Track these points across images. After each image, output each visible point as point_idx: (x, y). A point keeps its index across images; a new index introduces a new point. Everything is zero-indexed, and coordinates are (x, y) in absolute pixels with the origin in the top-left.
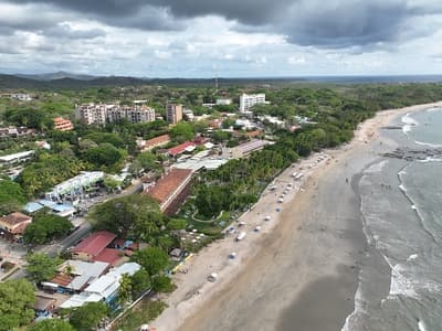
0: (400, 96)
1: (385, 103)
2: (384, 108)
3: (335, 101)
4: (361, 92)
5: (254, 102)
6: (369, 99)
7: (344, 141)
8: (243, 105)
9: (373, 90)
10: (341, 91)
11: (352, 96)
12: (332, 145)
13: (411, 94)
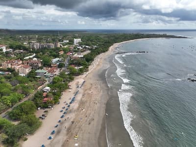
0: (120, 39)
1: (116, 41)
2: (116, 43)
3: (101, 40)
4: (108, 37)
5: (78, 41)
6: (111, 40)
7: (107, 51)
8: (75, 42)
9: (112, 36)
10: (102, 37)
11: (106, 39)
12: (104, 52)
13: (123, 38)
